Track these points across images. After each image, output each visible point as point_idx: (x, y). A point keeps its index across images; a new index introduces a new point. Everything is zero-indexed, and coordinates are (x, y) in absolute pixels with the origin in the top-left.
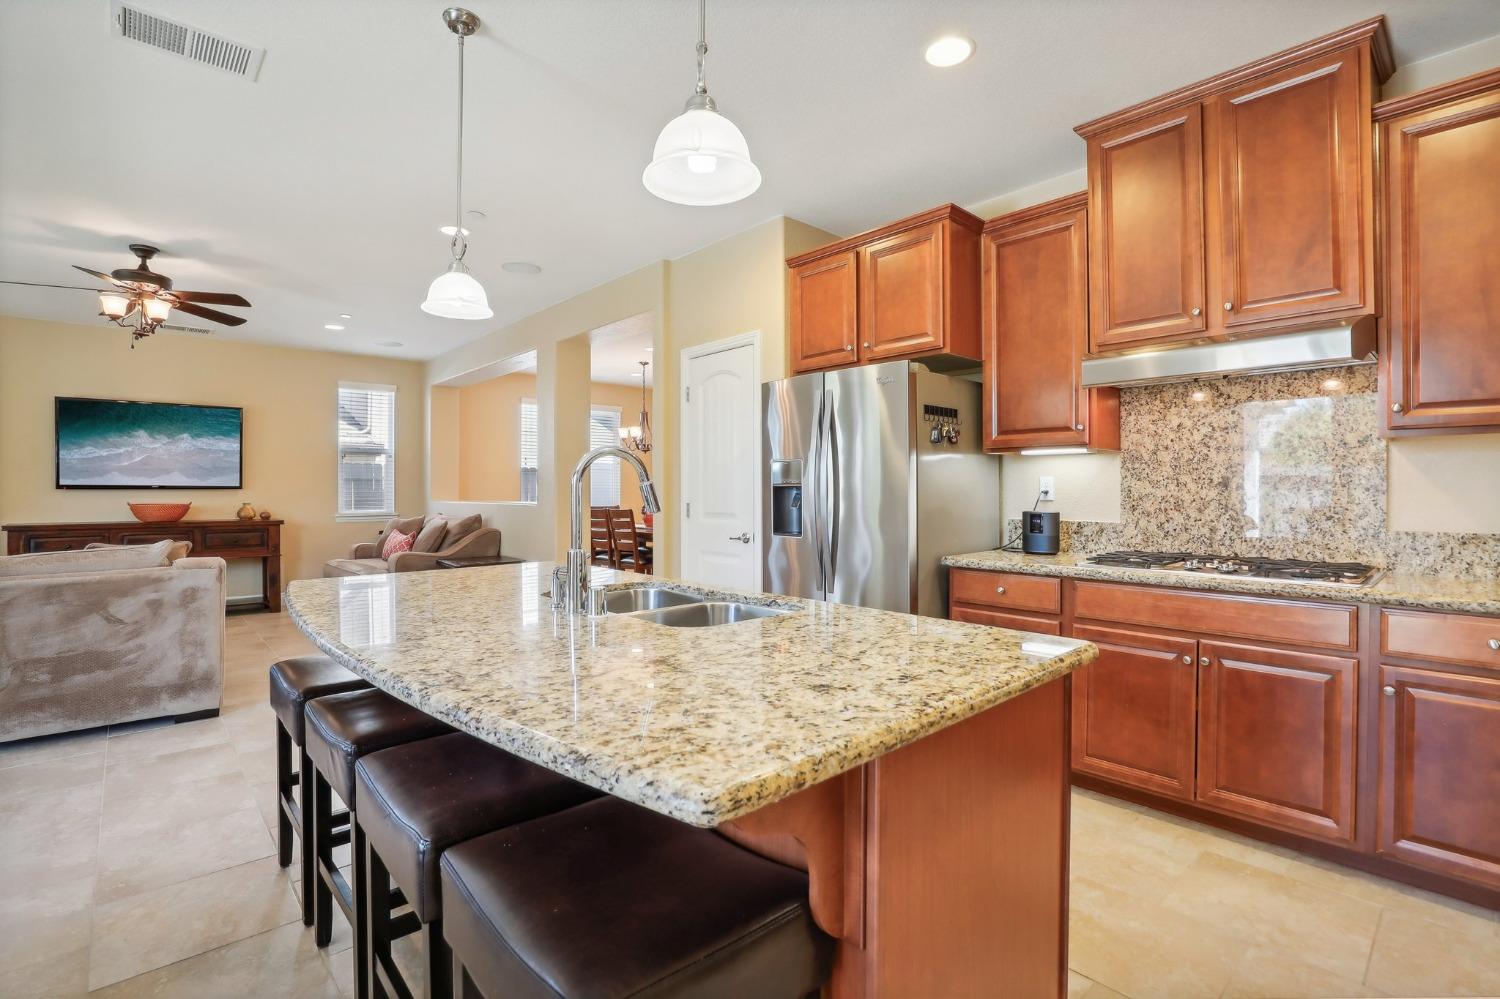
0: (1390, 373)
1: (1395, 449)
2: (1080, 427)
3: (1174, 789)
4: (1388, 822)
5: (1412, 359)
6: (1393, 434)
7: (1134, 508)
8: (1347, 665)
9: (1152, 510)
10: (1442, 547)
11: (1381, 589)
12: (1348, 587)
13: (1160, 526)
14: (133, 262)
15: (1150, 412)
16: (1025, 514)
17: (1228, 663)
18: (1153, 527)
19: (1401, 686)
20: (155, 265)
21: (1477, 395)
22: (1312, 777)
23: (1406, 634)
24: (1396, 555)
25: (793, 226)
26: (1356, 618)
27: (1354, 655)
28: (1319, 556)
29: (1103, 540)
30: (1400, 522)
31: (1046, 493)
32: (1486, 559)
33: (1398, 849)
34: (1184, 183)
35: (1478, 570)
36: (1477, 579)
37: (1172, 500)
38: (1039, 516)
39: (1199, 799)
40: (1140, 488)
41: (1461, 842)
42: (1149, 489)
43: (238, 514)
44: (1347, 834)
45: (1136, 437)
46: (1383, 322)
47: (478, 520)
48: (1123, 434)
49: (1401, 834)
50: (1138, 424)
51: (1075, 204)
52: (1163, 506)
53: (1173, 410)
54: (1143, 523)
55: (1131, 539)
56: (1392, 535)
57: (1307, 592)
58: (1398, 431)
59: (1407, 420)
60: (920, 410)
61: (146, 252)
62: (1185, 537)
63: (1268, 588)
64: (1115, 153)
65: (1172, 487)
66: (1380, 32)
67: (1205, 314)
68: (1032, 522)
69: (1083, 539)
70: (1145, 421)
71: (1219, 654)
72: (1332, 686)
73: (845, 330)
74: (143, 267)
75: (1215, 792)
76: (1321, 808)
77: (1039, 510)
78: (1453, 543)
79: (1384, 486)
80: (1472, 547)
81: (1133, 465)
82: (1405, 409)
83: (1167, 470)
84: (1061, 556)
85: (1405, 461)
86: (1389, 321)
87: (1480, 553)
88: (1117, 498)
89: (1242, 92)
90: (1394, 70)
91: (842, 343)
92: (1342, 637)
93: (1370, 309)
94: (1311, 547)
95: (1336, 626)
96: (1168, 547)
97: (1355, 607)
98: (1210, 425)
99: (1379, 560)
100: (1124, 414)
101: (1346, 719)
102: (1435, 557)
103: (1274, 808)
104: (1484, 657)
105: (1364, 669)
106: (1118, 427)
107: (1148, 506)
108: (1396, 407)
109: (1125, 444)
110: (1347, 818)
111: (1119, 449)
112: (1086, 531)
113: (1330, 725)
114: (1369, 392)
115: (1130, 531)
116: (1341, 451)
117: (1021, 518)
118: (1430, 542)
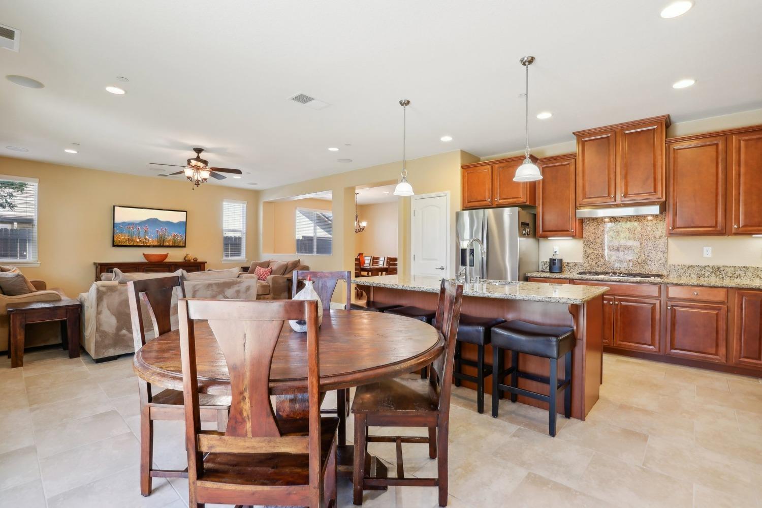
0: (669, 218)
1: (669, 239)
2: (572, 230)
3: (607, 343)
4: (669, 345)
5: (675, 214)
6: (669, 235)
7: (587, 257)
8: (657, 303)
9: (593, 258)
10: (682, 269)
11: (666, 280)
12: (658, 279)
13: (596, 263)
14: (195, 155)
15: (593, 225)
16: (550, 259)
17: (623, 303)
18: (594, 264)
19: (672, 306)
20: (203, 156)
21: (692, 225)
22: (648, 336)
23: (673, 292)
24: (669, 272)
25: (464, 154)
26: (660, 288)
27: (659, 299)
28: (647, 272)
29: (577, 268)
30: (671, 262)
31: (556, 252)
32: (695, 272)
33: (671, 352)
34: (609, 155)
35: (692, 276)
36: (692, 278)
37: (600, 255)
38: (555, 260)
39: (614, 345)
40: (589, 251)
41: (687, 348)
42: (593, 251)
43: (185, 259)
44: (657, 350)
45: (588, 234)
46: (667, 203)
47: (299, 261)
48: (584, 232)
49: (672, 348)
50: (589, 229)
51: (573, 156)
52: (597, 257)
53: (601, 225)
54: (590, 262)
55: (587, 267)
56: (668, 265)
57: (647, 281)
58: (671, 234)
59: (673, 232)
60: (520, 224)
61: (199, 150)
62: (604, 267)
63: (636, 281)
64: (586, 143)
65: (600, 250)
66: (668, 118)
67: (615, 197)
68: (552, 262)
69: (569, 268)
70: (591, 228)
71: (620, 300)
72: (653, 308)
73: (487, 194)
74: (198, 157)
75: (619, 342)
76: (650, 343)
77: (554, 258)
78: (686, 268)
79: (666, 251)
80: (691, 269)
81: (587, 243)
82: (673, 228)
83: (599, 245)
84: (563, 273)
85: (673, 243)
86: (669, 202)
87: (693, 270)
88: (581, 254)
89: (628, 130)
90: (671, 125)
91: (485, 198)
92: (656, 294)
93: (664, 199)
94: (644, 269)
95: (654, 291)
96: (599, 270)
97: (659, 285)
98: (613, 230)
99: (665, 273)
100: (584, 226)
101: (657, 317)
102: (681, 272)
103: (637, 345)
104: (693, 297)
105: (662, 303)
106: (583, 231)
107: (592, 256)
108: (671, 228)
109: (584, 236)
110: (657, 345)
111: (582, 237)
112: (571, 265)
113: (653, 319)
114: (662, 222)
115: (586, 265)
116: (654, 240)
117: (549, 261)
118: (679, 268)
